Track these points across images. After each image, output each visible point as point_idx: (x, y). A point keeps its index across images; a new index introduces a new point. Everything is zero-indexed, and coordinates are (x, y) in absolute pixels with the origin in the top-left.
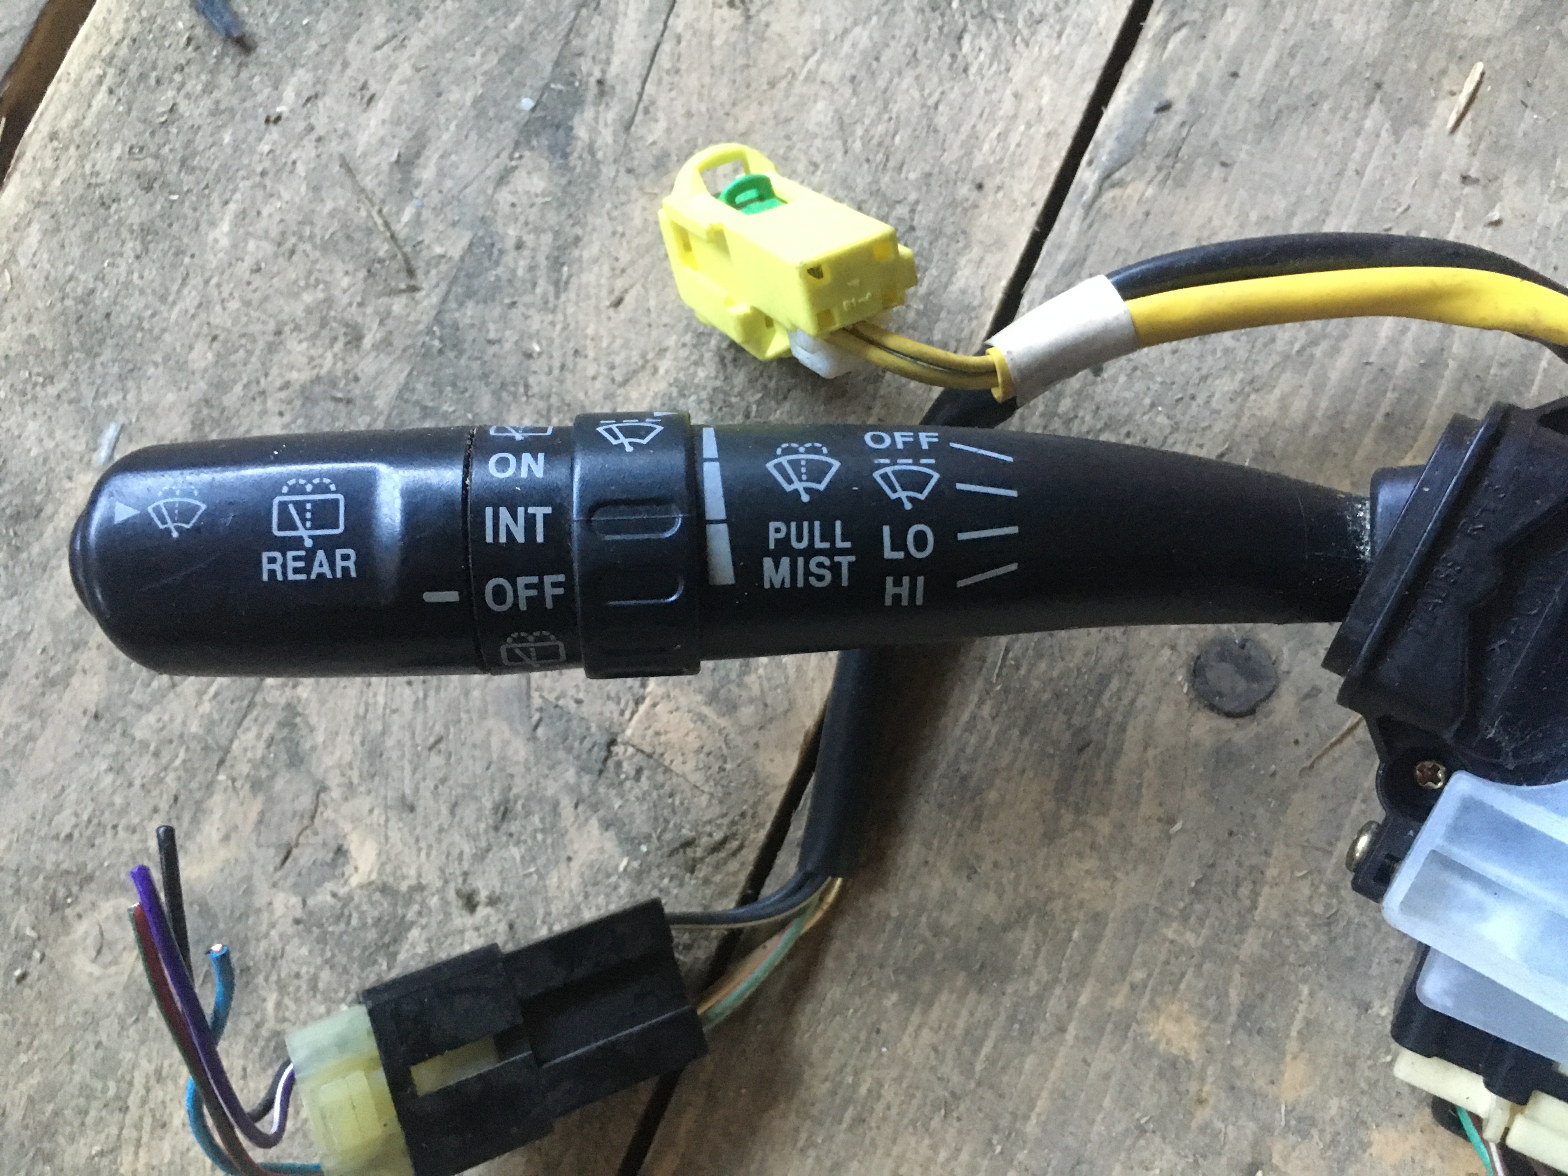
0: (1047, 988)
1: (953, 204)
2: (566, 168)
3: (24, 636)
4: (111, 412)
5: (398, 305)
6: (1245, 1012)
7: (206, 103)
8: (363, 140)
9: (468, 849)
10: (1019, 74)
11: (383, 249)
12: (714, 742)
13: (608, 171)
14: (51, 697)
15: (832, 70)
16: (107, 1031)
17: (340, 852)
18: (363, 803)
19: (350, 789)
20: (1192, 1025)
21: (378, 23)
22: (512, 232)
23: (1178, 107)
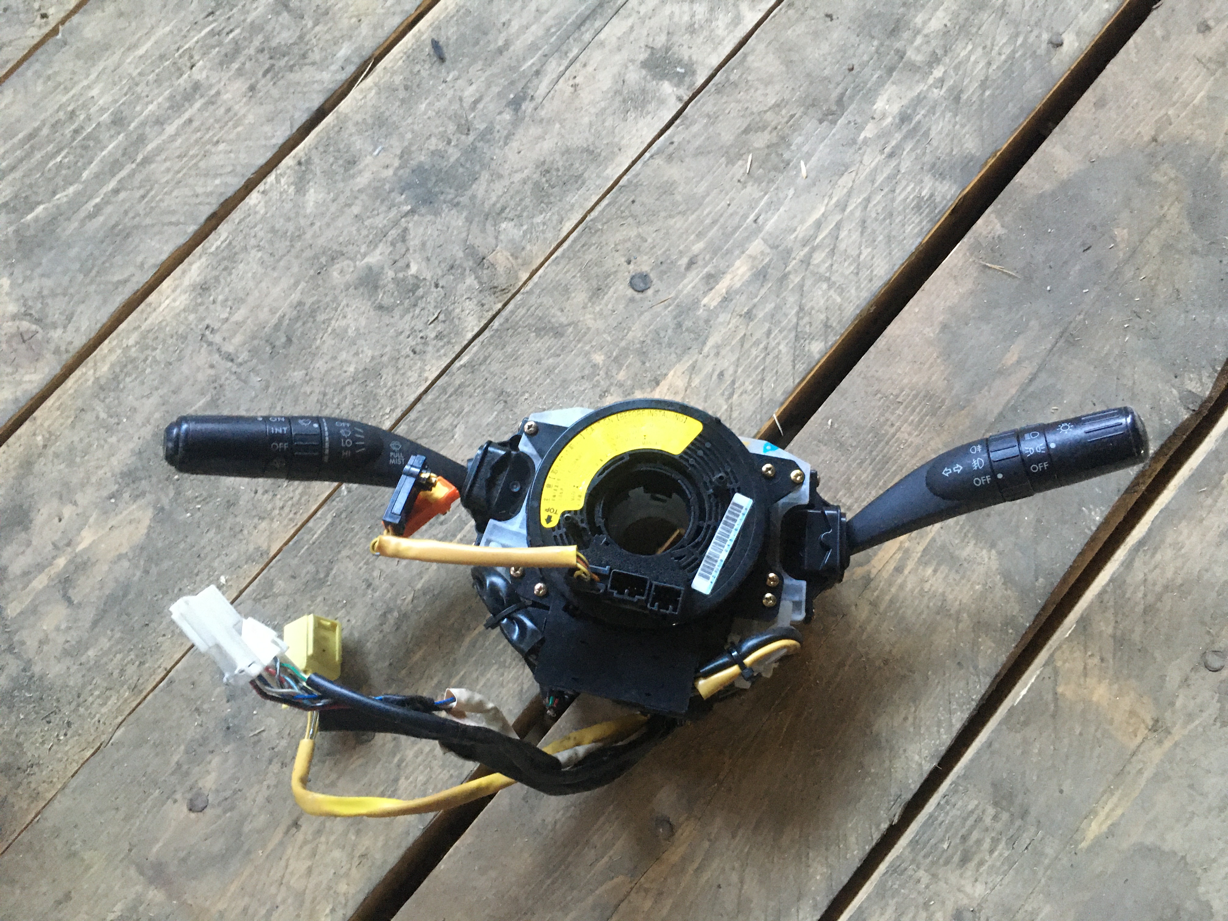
0: (571, 342)
1: (612, 151)
2: (517, 115)
3: (343, 192)
4: (381, 143)
5: (463, 137)
6: (616, 358)
7: (428, 72)
8: (466, 93)
9: (440, 273)
10: (639, 125)
11: (463, 122)
12: (509, 266)
13: (527, 119)
14: (346, 209)
15: (593, 110)
16: (337, 292)
17: (408, 266)
18: (417, 255)
19: (415, 251)
20: (603, 357)
21: (479, 65)
22: (498, 127)
23: (676, 144)
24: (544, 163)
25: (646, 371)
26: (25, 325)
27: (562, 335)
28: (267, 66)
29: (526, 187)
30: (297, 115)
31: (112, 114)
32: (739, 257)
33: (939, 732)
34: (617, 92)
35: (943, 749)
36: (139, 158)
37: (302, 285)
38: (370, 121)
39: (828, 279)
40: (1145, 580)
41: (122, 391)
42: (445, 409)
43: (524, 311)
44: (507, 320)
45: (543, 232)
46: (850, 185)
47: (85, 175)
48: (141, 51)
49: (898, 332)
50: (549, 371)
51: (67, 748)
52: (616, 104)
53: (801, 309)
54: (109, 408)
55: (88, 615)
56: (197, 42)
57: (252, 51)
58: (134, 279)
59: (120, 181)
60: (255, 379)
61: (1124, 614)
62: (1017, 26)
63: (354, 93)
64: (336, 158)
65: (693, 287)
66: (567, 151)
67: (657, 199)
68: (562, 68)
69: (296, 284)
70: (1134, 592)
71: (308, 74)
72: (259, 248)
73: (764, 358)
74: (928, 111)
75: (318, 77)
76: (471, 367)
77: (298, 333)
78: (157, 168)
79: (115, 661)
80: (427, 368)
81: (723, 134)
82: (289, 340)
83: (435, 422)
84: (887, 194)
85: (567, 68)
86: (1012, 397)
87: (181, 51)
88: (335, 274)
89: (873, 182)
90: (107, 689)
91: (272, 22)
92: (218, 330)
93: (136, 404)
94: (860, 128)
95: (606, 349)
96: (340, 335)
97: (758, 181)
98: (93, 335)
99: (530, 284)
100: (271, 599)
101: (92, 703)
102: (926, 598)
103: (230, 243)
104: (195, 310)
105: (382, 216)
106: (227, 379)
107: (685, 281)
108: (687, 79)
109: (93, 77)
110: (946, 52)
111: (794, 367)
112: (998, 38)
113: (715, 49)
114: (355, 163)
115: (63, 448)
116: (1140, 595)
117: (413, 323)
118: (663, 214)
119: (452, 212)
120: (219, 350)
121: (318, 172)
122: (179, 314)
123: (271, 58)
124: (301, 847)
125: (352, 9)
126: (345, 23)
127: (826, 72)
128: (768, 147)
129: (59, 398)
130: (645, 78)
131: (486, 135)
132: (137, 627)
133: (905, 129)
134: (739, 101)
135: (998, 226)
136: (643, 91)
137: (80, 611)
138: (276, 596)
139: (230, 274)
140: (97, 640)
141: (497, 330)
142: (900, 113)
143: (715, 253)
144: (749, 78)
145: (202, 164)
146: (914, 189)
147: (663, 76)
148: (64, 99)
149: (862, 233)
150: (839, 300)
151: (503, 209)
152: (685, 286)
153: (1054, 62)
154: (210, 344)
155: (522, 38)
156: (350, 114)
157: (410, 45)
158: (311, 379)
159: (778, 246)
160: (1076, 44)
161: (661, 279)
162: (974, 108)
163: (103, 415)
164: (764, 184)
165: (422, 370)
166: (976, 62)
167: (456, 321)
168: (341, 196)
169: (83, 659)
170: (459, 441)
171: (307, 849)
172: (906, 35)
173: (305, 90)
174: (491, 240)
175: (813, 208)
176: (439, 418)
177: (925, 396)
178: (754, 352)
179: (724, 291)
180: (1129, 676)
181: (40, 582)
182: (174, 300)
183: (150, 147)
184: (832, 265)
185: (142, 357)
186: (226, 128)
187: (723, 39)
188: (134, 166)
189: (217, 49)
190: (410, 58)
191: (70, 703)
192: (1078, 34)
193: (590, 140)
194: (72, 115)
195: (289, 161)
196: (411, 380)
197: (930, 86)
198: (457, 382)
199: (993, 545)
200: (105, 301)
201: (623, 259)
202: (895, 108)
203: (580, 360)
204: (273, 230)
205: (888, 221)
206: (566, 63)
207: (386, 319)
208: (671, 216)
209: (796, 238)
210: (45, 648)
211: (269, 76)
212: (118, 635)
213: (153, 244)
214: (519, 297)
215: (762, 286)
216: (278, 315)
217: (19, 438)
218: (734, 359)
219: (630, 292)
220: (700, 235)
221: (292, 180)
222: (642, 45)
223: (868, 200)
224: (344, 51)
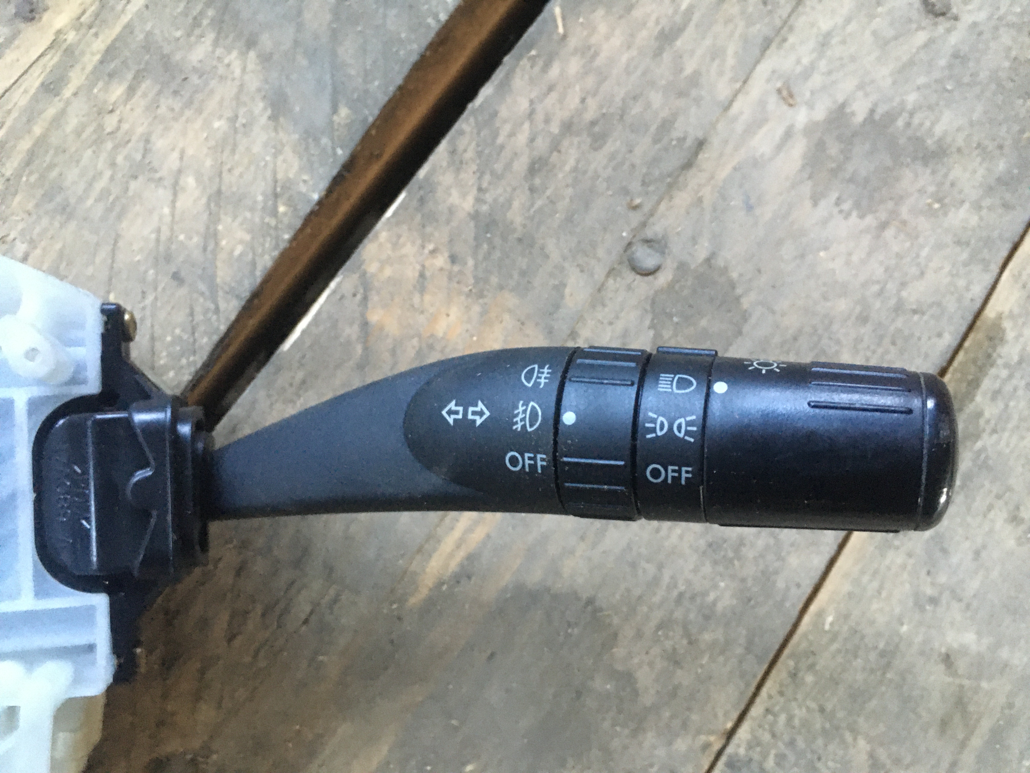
61: (493, 173)
70: (512, 134)
102: (109, 145)
116: (522, 138)
180: (501, 288)
199: (251, 43)
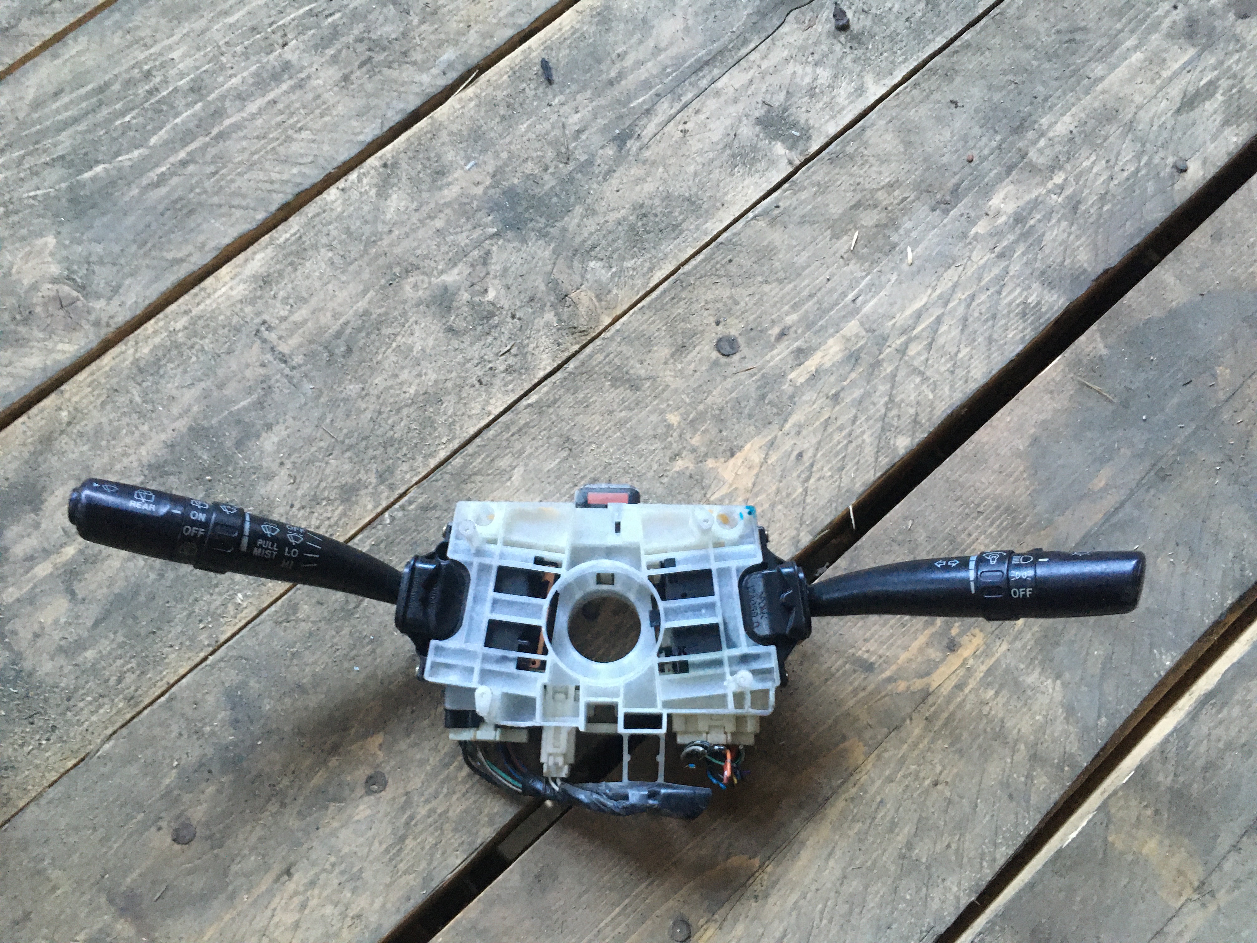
0: (647, 396)
1: (714, 205)
2: (620, 152)
3: (428, 203)
4: (475, 158)
5: (561, 166)
6: (692, 421)
7: (533, 92)
8: (570, 121)
9: (518, 304)
10: (746, 183)
11: (563, 150)
12: (592, 307)
13: (631, 158)
14: (428, 221)
15: (700, 160)
16: (407, 307)
17: (486, 291)
18: (497, 281)
19: (495, 276)
20: (678, 418)
21: (588, 94)
22: (599, 161)
23: (781, 209)
24: (642, 206)
25: (721, 440)
26: (66, 290)
27: (638, 389)
28: (363, 58)
29: (620, 228)
30: (390, 114)
31: (192, 80)
32: (832, 336)
33: (981, 864)
34: (728, 146)
35: (984, 884)
36: (215, 131)
37: (371, 294)
38: (465, 133)
39: (922, 373)
40: (1209, 735)
41: (162, 377)
42: (506, 448)
43: (602, 358)
44: (583, 364)
45: (632, 277)
46: (955, 279)
47: (153, 141)
48: (231, 20)
49: (985, 439)
50: (621, 424)
51: (47, 755)
52: (725, 157)
53: (891, 399)
54: (145, 394)
55: (90, 613)
56: (293, 20)
57: (351, 39)
58: (193, 259)
59: (189, 154)
60: (307, 386)
62: (1143, 145)
63: (452, 101)
64: (425, 167)
65: (783, 359)
66: (667, 197)
67: (755, 262)
68: (673, 111)
69: (365, 292)
71: (407, 73)
72: (330, 247)
73: (846, 446)
74: (1044, 216)
75: (417, 78)
76: (540, 408)
77: (361, 344)
78: (232, 145)
79: (113, 668)
80: (493, 401)
81: (831, 205)
82: (349, 350)
83: (493, 460)
84: (992, 294)
85: (679, 112)
86: (1096, 524)
87: (275, 26)
88: (408, 288)
89: (980, 279)
90: (101, 696)
91: (377, 13)
92: (274, 328)
93: (174, 393)
94: (972, 222)
95: (682, 410)
96: (405, 352)
97: (862, 259)
98: (138, 312)
99: (613, 329)
100: (293, 623)
101: (82, 709)
103: (300, 237)
104: (252, 301)
105: (465, 234)
106: (277, 381)
107: (775, 352)
108: (801, 143)
109: (175, 38)
110: (1069, 159)
111: (877, 459)
112: (1123, 153)
113: (833, 117)
114: (444, 174)
115: (88, 428)
117: (483, 352)
118: (760, 279)
119: (540, 242)
120: (273, 349)
121: (404, 178)
122: (233, 305)
123: (370, 50)
124: (291, 898)
125: (462, 13)
126: (453, 26)
127: (945, 160)
128: (876, 226)
129: (92, 374)
130: (757, 136)
131: (586, 166)
132: (143, 632)
133: (1018, 231)
134: (851, 175)
135: (1101, 346)
136: (754, 149)
137: (82, 607)
138: (297, 621)
139: (296, 270)
140: (97, 642)
141: (570, 373)
142: (1016, 213)
143: (809, 327)
144: (866, 152)
145: (282, 150)
146: (1020, 294)
147: (776, 136)
148: (141, 57)
149: (962, 330)
150: (931, 396)
151: (594, 247)
152: (772, 358)
153: (1177, 187)
154: (264, 341)
155: (636, 72)
156: (446, 123)
157: (517, 62)
158: (366, 395)
159: (874, 331)
160: (1201, 173)
161: (748, 344)
162: (1091, 220)
163: (138, 399)
164: (867, 264)
165: (487, 403)
166: (1098, 175)
167: (529, 357)
168: (424, 208)
169: (80, 659)
170: (517, 484)
171: (297, 900)
172: (1030, 135)
173: (402, 89)
174: (577, 279)
175: (915, 297)
176: (498, 456)
177: (1007, 509)
178: (837, 437)
179: (813, 369)
181: (43, 570)
182: (231, 289)
183: (227, 122)
184: (927, 360)
185: (190, 343)
186: (312, 116)
187: (843, 109)
188: (207, 139)
189: (313, 31)
190: (516, 74)
191: (58, 706)
192: (1204, 162)
193: (694, 190)
194: (148, 75)
195: (373, 161)
196: (474, 412)
197: (1049, 191)
198: (522, 422)
200: (157, 279)
201: (712, 320)
202: (1010, 208)
203: (654, 418)
204: (348, 231)
205: (990, 323)
206: (678, 106)
207: (455, 343)
208: (767, 282)
209: (894, 325)
210: (40, 642)
211: (364, 69)
212: (120, 638)
213: (217, 225)
214: (598, 342)
215: (853, 370)
216: (341, 321)
217: (42, 411)
218: (814, 441)
219: (715, 355)
220: (795, 307)
221: (375, 181)
222: (760, 100)
223: (973, 297)
224: (449, 54)
